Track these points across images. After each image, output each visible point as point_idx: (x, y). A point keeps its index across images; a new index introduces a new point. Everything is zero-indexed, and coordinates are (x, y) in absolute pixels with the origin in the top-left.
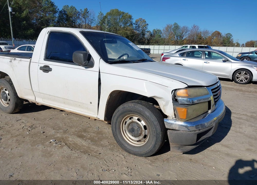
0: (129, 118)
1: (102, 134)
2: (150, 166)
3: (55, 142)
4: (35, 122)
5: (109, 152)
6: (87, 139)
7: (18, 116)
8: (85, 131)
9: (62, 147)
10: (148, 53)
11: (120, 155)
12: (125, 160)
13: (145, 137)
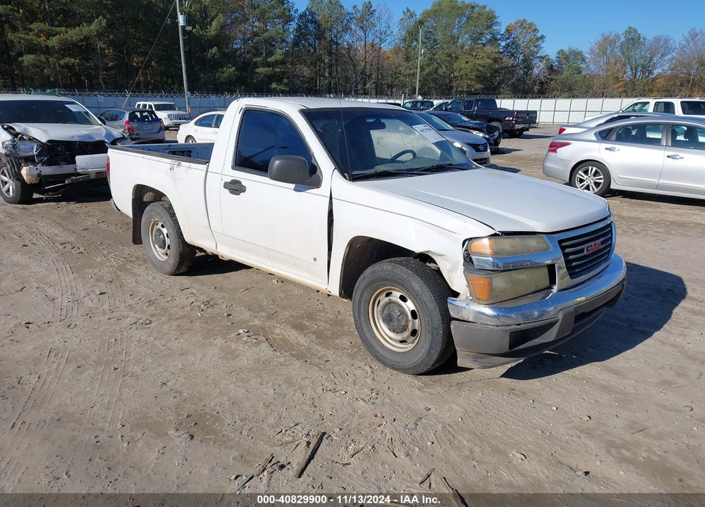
0: (384, 294)
1: (342, 327)
2: (417, 392)
3: (248, 334)
4: (215, 294)
5: (346, 359)
6: (309, 332)
7: (185, 280)
8: (310, 316)
9: (258, 343)
10: (530, 124)
11: (364, 368)
12: (372, 376)
13: (414, 333)
